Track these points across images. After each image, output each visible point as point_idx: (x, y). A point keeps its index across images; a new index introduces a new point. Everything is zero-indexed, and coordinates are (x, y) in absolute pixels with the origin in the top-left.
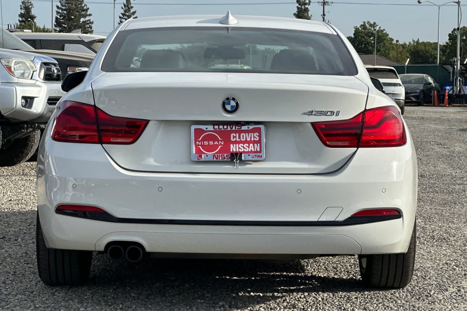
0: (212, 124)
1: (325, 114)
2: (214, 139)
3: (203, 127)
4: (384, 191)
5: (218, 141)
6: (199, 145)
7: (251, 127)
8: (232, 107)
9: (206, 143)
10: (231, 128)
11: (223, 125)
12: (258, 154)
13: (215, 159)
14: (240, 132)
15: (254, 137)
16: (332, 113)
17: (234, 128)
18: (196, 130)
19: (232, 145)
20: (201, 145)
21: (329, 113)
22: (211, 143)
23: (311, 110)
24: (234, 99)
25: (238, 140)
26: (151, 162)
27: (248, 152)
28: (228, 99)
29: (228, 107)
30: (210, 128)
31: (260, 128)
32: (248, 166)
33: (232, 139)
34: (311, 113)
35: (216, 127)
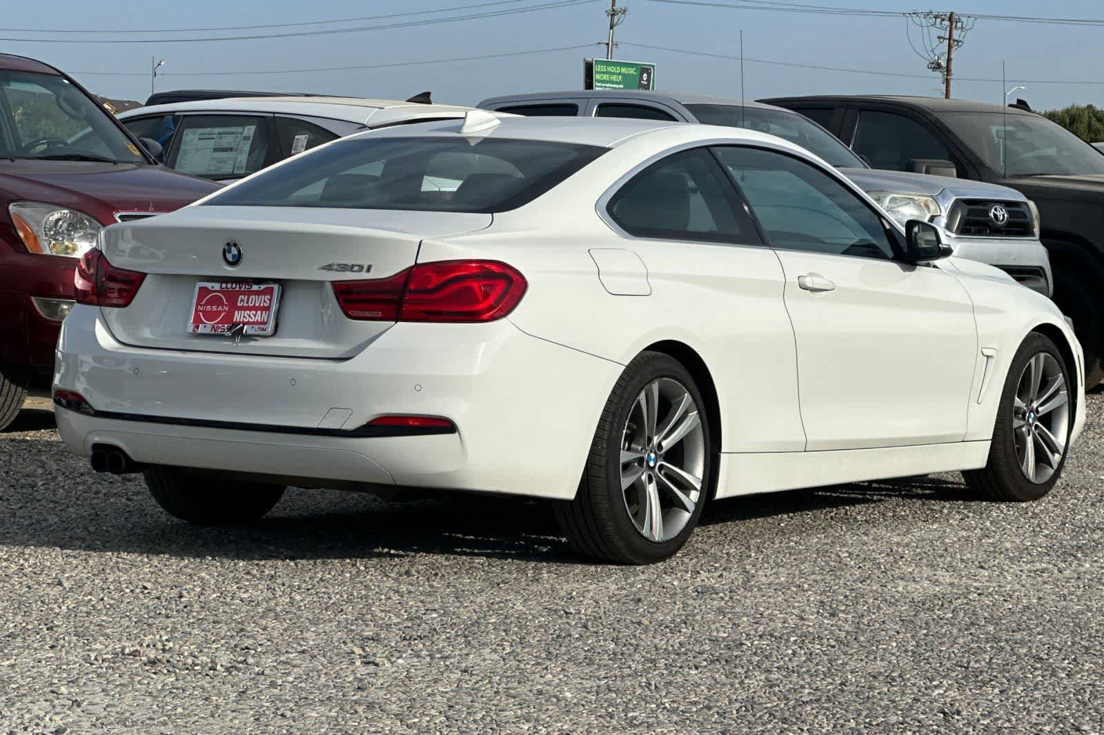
0: (218, 282)
1: (351, 268)
2: (220, 302)
3: (209, 285)
4: (417, 389)
5: (223, 304)
6: (200, 311)
7: (263, 287)
8: (234, 256)
9: (209, 308)
10: (240, 288)
11: (232, 283)
12: (262, 326)
13: (213, 332)
14: (249, 293)
15: (265, 301)
16: (361, 268)
17: (243, 289)
18: (201, 288)
19: (236, 312)
20: (203, 312)
21: (356, 268)
22: (215, 308)
23: (330, 262)
24: (235, 245)
25: (246, 305)
26: (147, 334)
27: (253, 323)
28: (228, 244)
29: (229, 257)
30: (217, 286)
31: (272, 288)
32: (252, 343)
33: (239, 304)
34: (329, 268)
35: (224, 286)
